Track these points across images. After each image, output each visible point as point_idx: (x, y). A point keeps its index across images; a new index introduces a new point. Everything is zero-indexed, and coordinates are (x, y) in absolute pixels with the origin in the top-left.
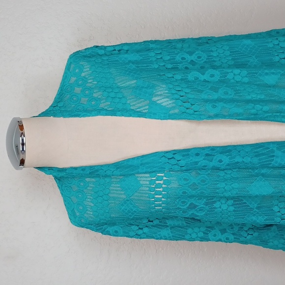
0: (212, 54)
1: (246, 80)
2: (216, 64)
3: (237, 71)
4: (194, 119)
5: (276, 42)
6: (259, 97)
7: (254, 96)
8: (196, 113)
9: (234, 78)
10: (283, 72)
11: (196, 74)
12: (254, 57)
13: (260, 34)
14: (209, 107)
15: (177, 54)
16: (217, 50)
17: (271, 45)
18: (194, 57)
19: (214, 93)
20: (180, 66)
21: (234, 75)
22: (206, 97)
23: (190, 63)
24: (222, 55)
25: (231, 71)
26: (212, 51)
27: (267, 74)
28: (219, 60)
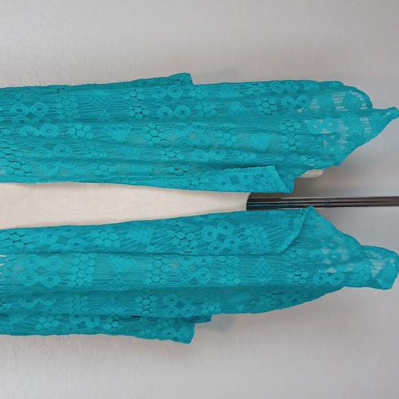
0: (55, 105)
1: (90, 136)
2: (59, 117)
3: (79, 126)
4: (24, 181)
5: (134, 94)
6: (101, 155)
7: (95, 154)
8: (27, 175)
9: (76, 134)
10: (132, 127)
11: (30, 129)
12: (105, 110)
13: (124, 83)
14: (43, 167)
15: (12, 105)
16: (62, 101)
17: (127, 97)
18: (32, 110)
19: (48, 151)
20: (14, 119)
21: (76, 129)
22: (37, 155)
23: (27, 116)
24: (67, 107)
25: (71, 125)
26: (56, 103)
27: (114, 129)
28: (64, 113)
